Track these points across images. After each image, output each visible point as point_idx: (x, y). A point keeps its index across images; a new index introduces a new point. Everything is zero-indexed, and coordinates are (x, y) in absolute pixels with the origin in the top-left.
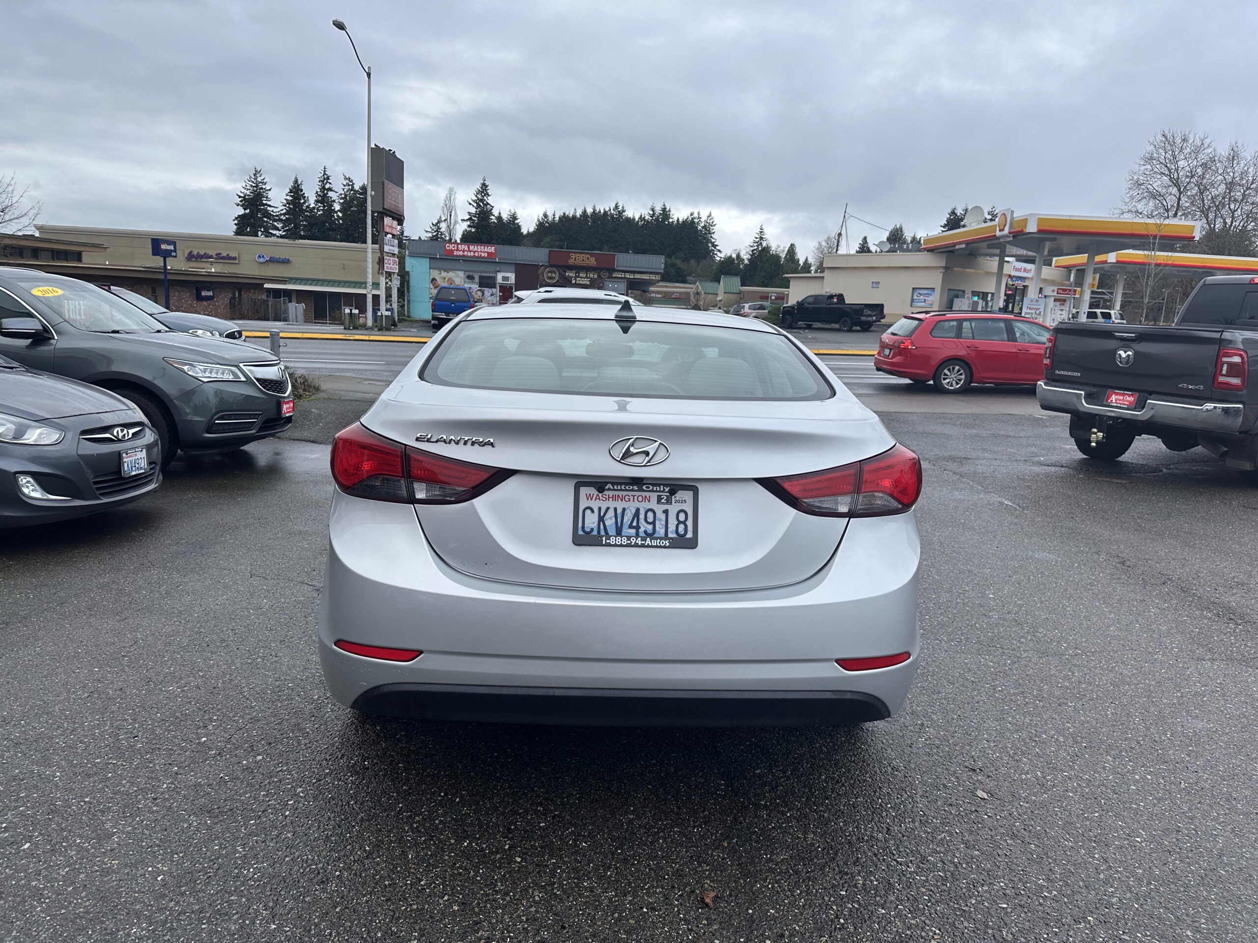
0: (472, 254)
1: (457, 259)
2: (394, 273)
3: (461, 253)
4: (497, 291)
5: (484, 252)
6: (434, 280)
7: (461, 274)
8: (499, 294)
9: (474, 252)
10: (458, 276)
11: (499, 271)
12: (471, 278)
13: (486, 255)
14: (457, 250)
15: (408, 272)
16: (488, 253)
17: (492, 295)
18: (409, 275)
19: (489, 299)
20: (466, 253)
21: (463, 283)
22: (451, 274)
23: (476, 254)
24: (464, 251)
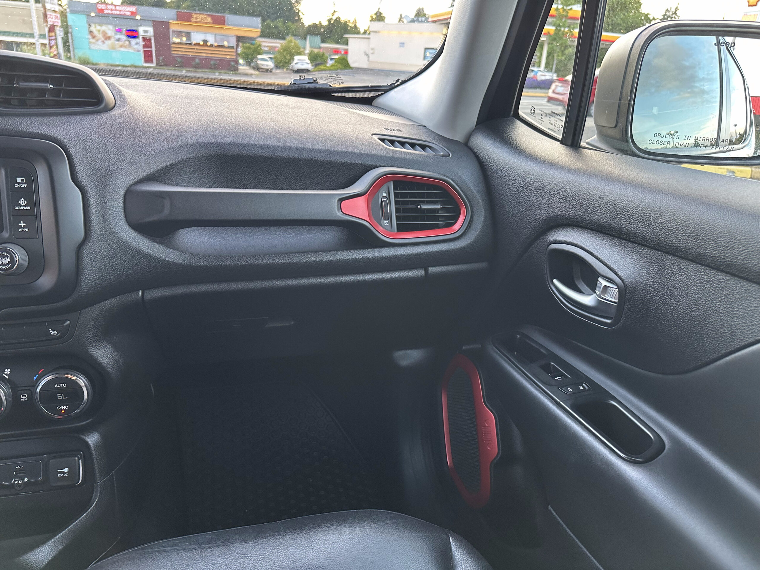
0: (118, 13)
1: (107, 16)
2: (57, 26)
3: (109, 12)
4: (140, 40)
5: (128, 11)
6: (91, 32)
7: (111, 27)
8: (142, 43)
9: (120, 11)
10: (109, 29)
11: (141, 25)
12: (119, 31)
13: (129, 13)
14: (107, 9)
15: (71, 26)
16: (131, 12)
17: (137, 44)
18: (71, 28)
19: (136, 47)
20: (114, 12)
21: (113, 34)
22: (104, 28)
23: (122, 13)
24: (112, 10)
